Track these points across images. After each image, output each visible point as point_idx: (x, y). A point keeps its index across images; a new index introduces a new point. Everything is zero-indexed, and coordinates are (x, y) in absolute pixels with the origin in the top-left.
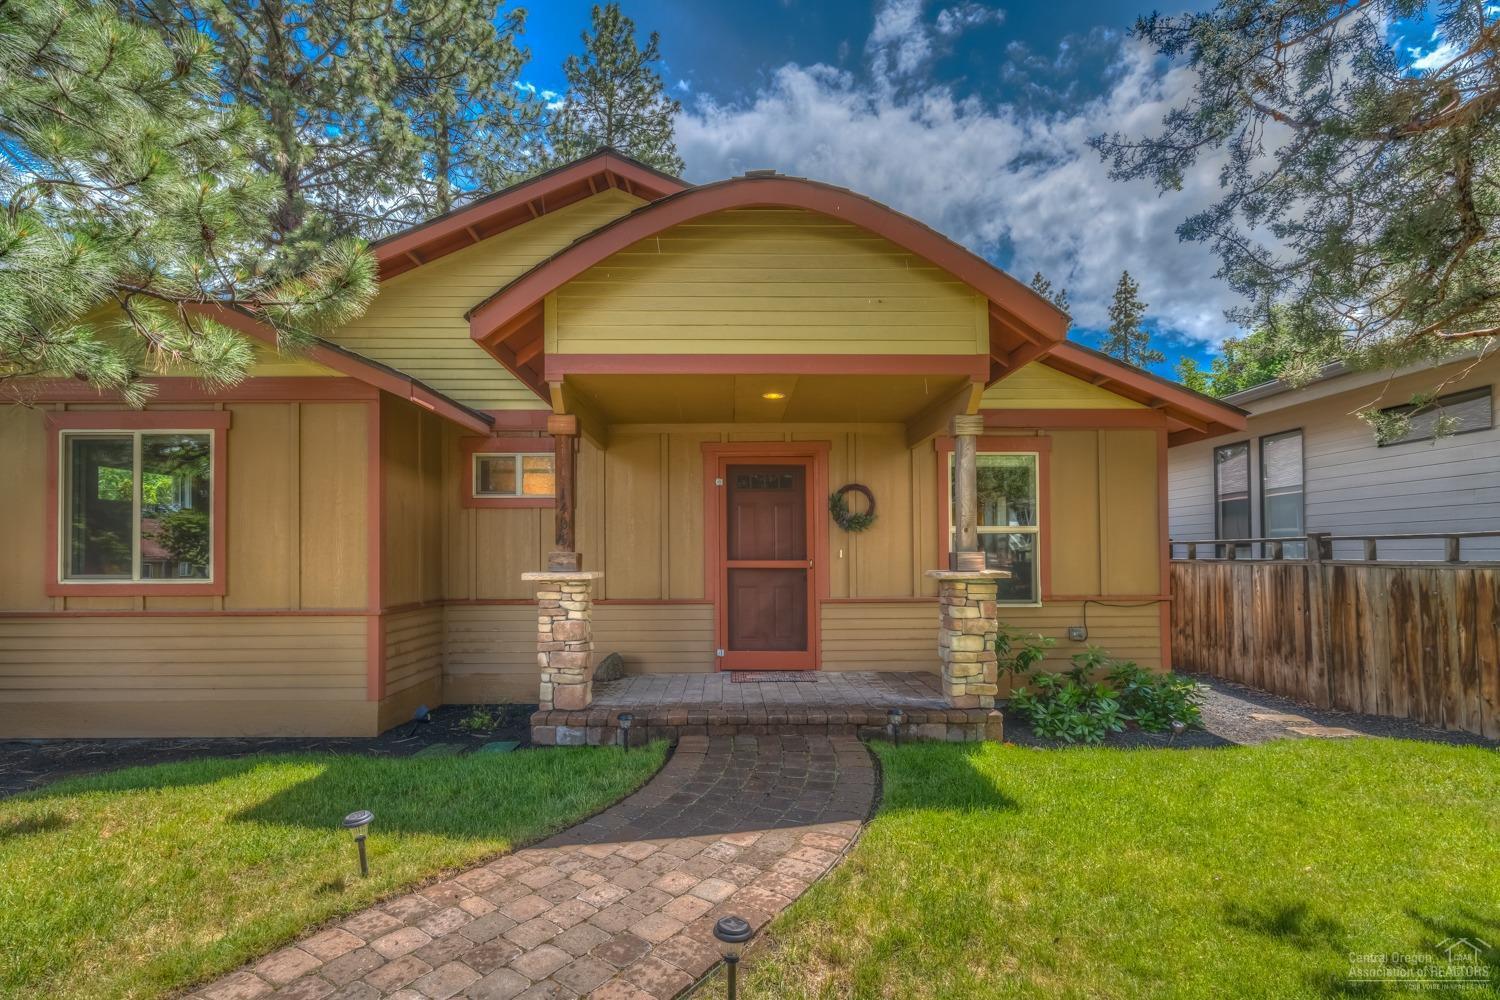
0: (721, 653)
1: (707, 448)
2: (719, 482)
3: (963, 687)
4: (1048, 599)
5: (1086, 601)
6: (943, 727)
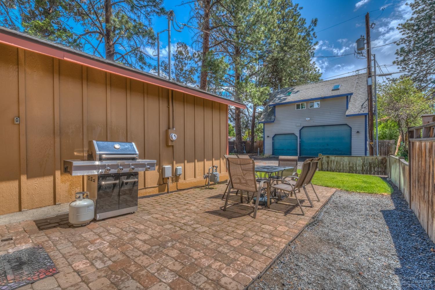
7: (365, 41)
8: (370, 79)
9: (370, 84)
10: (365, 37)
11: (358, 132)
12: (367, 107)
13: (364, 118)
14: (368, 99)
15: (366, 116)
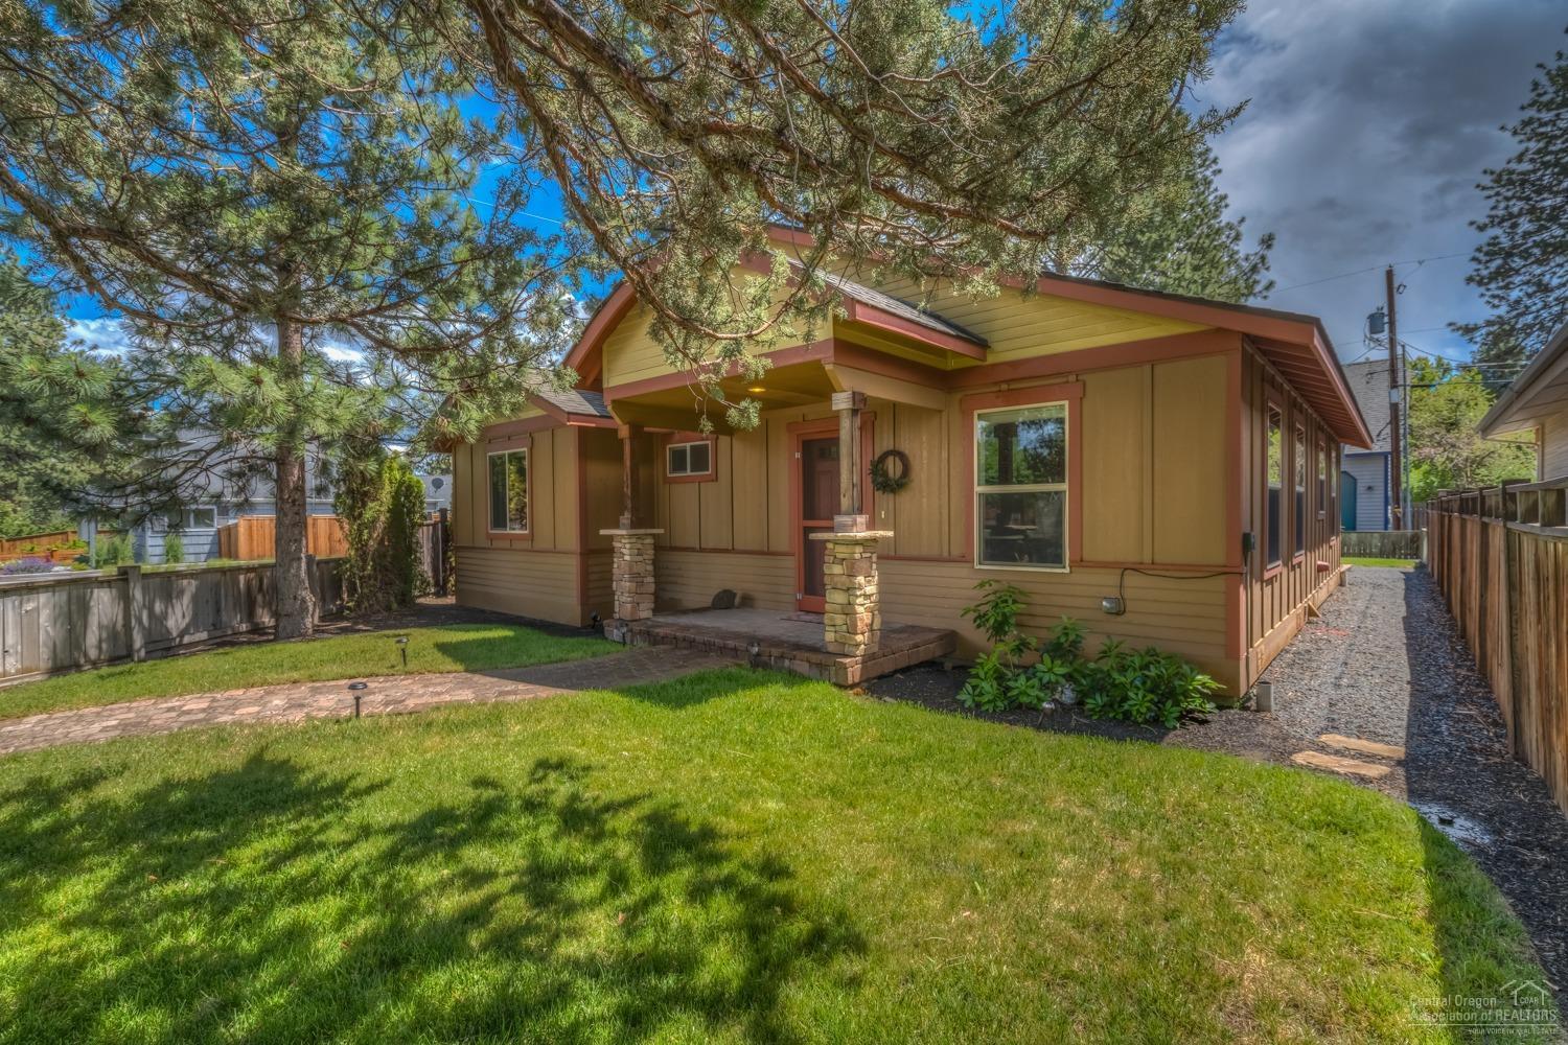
0: (799, 596)
1: (791, 427)
2: (798, 455)
3: (833, 634)
4: (1079, 563)
5: (1125, 568)
6: (807, 665)
7: (1386, 319)
8: (1394, 391)
9: (1395, 399)
10: (1385, 311)
11: (1370, 488)
12: (1389, 440)
13: (1382, 464)
14: (1391, 423)
15: (1386, 458)
